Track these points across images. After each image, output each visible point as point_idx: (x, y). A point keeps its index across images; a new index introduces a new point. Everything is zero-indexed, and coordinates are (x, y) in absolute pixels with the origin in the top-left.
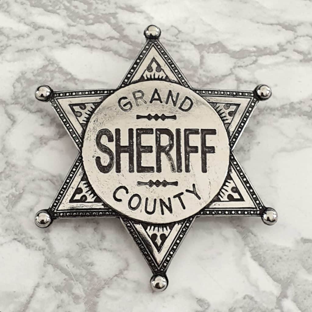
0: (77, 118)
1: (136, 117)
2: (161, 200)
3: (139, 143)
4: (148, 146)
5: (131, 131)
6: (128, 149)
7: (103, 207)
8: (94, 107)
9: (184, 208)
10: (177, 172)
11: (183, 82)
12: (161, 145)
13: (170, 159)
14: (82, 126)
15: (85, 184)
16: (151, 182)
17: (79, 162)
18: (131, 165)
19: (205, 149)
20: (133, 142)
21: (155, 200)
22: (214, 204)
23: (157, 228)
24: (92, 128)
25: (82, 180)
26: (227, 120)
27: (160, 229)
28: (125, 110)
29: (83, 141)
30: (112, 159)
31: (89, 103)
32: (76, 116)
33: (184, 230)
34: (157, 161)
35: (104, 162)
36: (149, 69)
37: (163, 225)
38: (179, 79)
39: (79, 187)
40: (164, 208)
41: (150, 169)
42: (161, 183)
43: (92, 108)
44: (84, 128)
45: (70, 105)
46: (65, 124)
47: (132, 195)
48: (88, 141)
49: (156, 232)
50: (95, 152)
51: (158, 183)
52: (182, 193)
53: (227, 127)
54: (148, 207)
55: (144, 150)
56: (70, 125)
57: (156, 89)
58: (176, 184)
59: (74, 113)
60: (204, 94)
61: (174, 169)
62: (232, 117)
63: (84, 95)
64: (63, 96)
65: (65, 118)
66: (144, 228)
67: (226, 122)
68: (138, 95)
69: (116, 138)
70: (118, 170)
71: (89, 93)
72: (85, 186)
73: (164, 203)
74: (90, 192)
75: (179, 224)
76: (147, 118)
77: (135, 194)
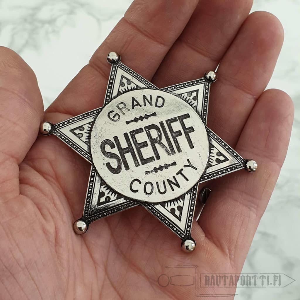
0: (80, 139)
1: (126, 123)
2: (168, 180)
3: (136, 142)
4: (143, 142)
5: (126, 135)
6: (128, 149)
7: (125, 201)
8: (90, 126)
9: (187, 180)
10: (172, 155)
11: (150, 87)
12: (153, 138)
13: (163, 146)
14: (86, 144)
15: (104, 187)
16: (156, 169)
17: (94, 172)
18: (135, 161)
19: (186, 131)
20: (131, 143)
21: (164, 181)
22: (208, 170)
23: (172, 203)
24: (94, 142)
25: (101, 185)
26: (193, 104)
27: (175, 202)
28: (115, 121)
29: (91, 155)
30: (119, 161)
31: (85, 124)
32: (79, 137)
33: (193, 197)
34: (154, 152)
35: (114, 165)
36: (122, 84)
37: (177, 199)
38: (147, 85)
39: (101, 191)
40: (173, 185)
41: (151, 159)
42: (163, 167)
43: (89, 127)
44: (89, 145)
45: (71, 131)
46: (72, 147)
47: (145, 183)
48: (96, 153)
49: (173, 206)
50: (104, 160)
51: (161, 168)
52: (182, 170)
53: (195, 109)
54: (160, 189)
55: (141, 146)
56: (76, 146)
57: (133, 98)
58: (174, 164)
59: (76, 136)
60: (169, 90)
61: (169, 153)
62: (197, 101)
63: (79, 119)
64: (62, 125)
65: (71, 142)
66: (163, 206)
67: (194, 105)
68: (121, 106)
69: (116, 144)
70: (127, 168)
71: (82, 117)
72: (106, 189)
73: (171, 181)
74: (111, 193)
75: (188, 194)
76: (134, 121)
77: (146, 182)
